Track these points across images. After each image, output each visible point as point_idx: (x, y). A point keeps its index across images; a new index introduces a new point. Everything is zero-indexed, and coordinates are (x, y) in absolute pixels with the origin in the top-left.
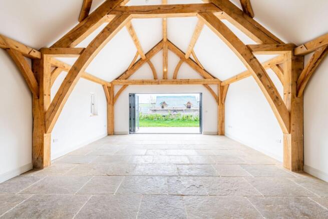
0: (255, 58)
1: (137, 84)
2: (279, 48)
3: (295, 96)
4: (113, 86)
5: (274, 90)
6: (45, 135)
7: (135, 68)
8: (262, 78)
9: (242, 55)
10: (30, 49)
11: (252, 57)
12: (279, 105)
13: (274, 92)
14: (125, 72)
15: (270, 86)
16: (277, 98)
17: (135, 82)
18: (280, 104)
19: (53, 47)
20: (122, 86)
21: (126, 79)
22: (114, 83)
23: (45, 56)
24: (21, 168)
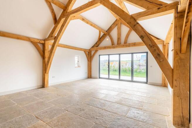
0: (138, 23)
1: (102, 49)
2: (160, 10)
3: (179, 52)
4: (91, 51)
5: (155, 48)
6: (46, 74)
7: (101, 40)
8: (144, 39)
9: (128, 23)
10: (39, 40)
11: (136, 23)
12: (161, 62)
13: (155, 50)
14: (96, 43)
15: (151, 45)
16: (159, 55)
17: (101, 48)
18: (162, 60)
19: (48, 37)
20: (94, 51)
21: (97, 47)
22: (91, 50)
23: (46, 42)
24: (38, 86)
